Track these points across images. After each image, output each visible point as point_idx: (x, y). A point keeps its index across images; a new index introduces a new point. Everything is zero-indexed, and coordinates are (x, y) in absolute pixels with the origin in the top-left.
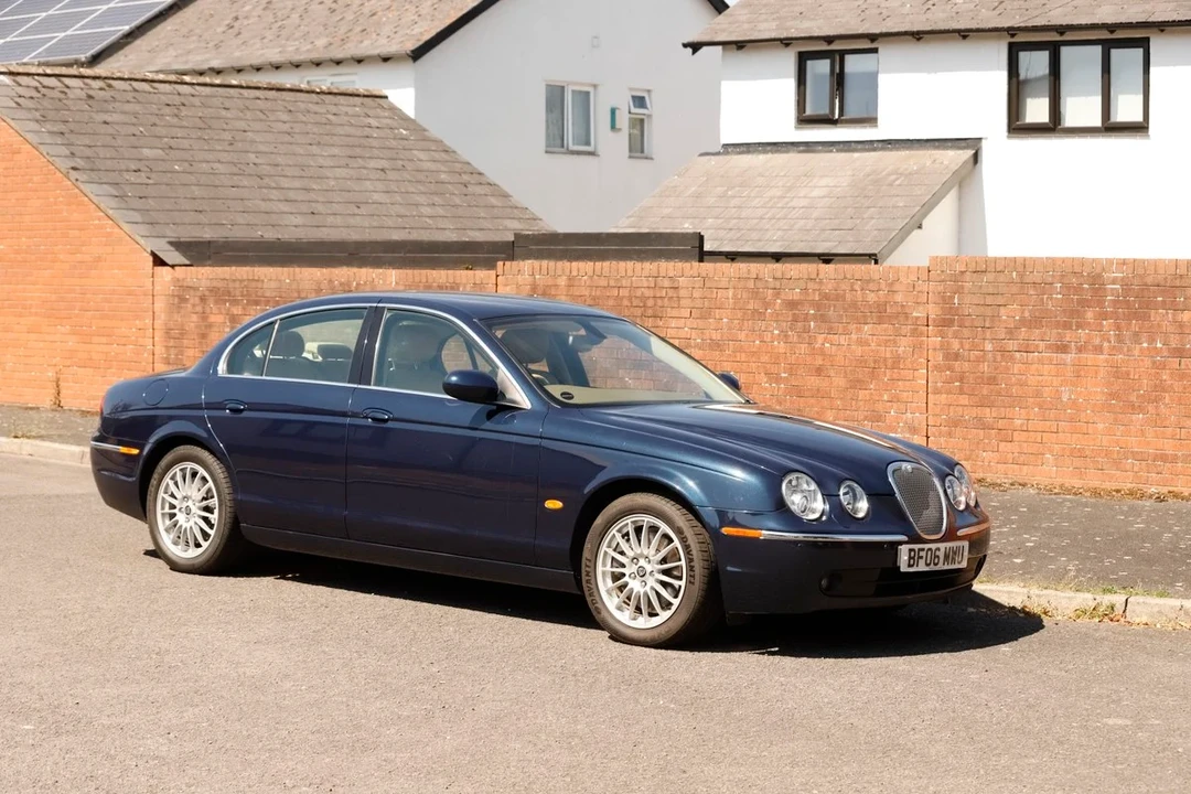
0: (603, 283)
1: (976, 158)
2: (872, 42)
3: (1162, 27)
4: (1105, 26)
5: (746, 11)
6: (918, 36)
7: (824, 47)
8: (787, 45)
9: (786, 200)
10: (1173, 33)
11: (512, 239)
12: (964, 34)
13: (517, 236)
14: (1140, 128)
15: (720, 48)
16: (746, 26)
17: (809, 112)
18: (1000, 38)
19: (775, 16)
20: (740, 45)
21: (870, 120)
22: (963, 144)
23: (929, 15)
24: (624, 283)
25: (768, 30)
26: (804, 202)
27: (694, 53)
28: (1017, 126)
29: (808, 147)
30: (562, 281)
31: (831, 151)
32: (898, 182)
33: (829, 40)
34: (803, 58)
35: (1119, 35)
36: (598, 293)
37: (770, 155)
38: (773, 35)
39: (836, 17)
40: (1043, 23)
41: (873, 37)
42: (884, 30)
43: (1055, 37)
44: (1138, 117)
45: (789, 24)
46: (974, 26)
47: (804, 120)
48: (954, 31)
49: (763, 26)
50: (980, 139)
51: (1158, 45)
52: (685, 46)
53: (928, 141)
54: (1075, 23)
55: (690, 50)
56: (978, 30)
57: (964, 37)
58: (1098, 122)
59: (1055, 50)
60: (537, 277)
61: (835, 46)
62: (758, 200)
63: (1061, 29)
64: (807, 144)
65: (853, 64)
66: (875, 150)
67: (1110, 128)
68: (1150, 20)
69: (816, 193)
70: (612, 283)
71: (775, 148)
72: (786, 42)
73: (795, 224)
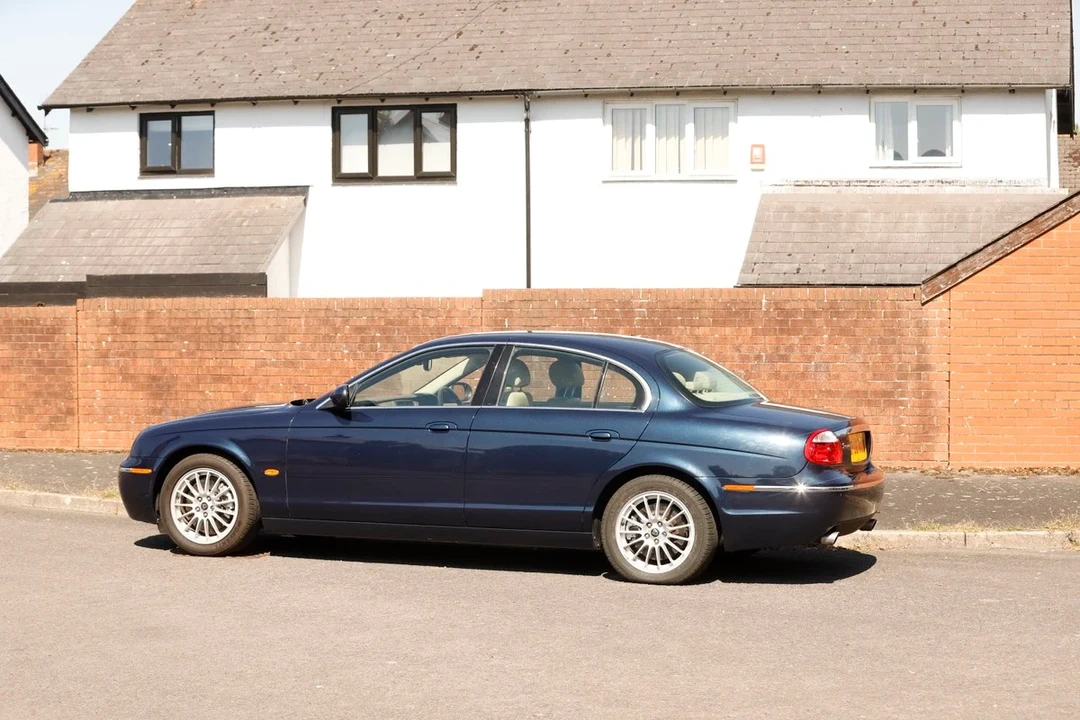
0: (181, 315)
1: (305, 201)
2: (208, 107)
3: (471, 96)
4: (421, 95)
5: (85, 78)
6: (254, 101)
7: (167, 109)
8: (133, 108)
9: (148, 240)
10: (479, 100)
11: (84, 280)
12: (295, 100)
13: (88, 277)
14: (449, 177)
15: (68, 110)
16: (91, 91)
17: (150, 164)
18: (325, 103)
19: (115, 83)
20: (89, 108)
21: (209, 172)
22: (293, 190)
23: (258, 84)
24: (202, 315)
25: (113, 95)
26: (167, 241)
27: (46, 113)
28: (340, 178)
29: (151, 194)
30: (142, 315)
31: (172, 198)
32: (245, 224)
33: (173, 104)
34: (144, 120)
35: (431, 102)
36: (177, 324)
37: (117, 201)
38: (121, 100)
39: (174, 84)
40: (367, 92)
41: (213, 102)
42: (224, 96)
43: (377, 103)
44: (446, 168)
45: (130, 90)
46: (306, 94)
47: (147, 171)
48: (288, 98)
49: (109, 91)
50: (308, 187)
51: (463, 110)
52: (40, 108)
53: (261, 188)
54: (395, 92)
55: (43, 111)
56: (309, 97)
57: (296, 103)
58: (411, 172)
59: (373, 113)
60: (117, 311)
61: (178, 109)
62: (121, 240)
63: (383, 97)
64: (149, 191)
65: (189, 124)
66: (213, 196)
67: (421, 176)
68: (461, 90)
69: (173, 233)
70: (190, 315)
71: (120, 195)
72: (133, 106)
73: (165, 260)
